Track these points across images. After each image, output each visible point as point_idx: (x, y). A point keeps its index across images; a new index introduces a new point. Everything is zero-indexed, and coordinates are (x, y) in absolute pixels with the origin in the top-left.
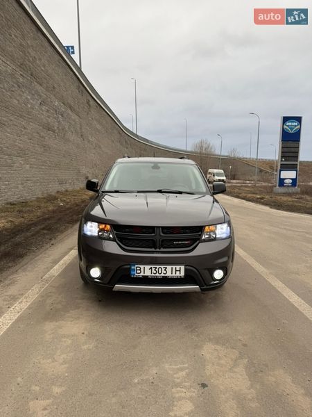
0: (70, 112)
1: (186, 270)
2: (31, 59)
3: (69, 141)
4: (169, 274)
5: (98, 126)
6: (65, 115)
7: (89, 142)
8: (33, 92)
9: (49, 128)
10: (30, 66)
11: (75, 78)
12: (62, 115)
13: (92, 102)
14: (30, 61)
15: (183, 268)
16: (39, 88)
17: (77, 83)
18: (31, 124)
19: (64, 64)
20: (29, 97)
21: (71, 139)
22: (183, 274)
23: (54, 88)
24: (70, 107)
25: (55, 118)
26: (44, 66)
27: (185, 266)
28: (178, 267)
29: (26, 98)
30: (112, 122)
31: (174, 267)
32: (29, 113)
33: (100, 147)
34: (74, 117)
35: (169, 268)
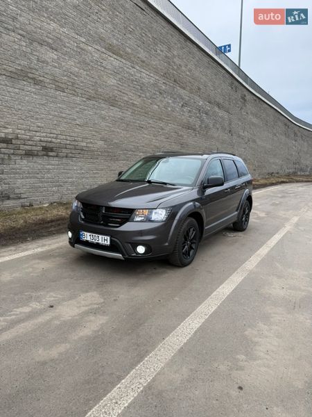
0: (216, 109)
1: (111, 241)
2: (175, 67)
3: (213, 138)
4: (100, 242)
5: (254, 120)
6: (211, 113)
7: (239, 136)
8: (175, 96)
9: (189, 127)
10: (173, 74)
11: (227, 76)
12: (206, 114)
13: (248, 97)
14: (173, 69)
15: (109, 238)
16: (182, 92)
17: (229, 80)
18: (170, 125)
19: (215, 65)
20: (170, 101)
21: (216, 135)
22: (109, 243)
23: (199, 89)
24: (218, 105)
25: (198, 117)
26: (190, 71)
27: (111, 237)
28: (106, 237)
29: (168, 103)
30: (276, 114)
31: (103, 237)
32: (168, 116)
33: (254, 141)
34: (221, 113)
35: (100, 236)
